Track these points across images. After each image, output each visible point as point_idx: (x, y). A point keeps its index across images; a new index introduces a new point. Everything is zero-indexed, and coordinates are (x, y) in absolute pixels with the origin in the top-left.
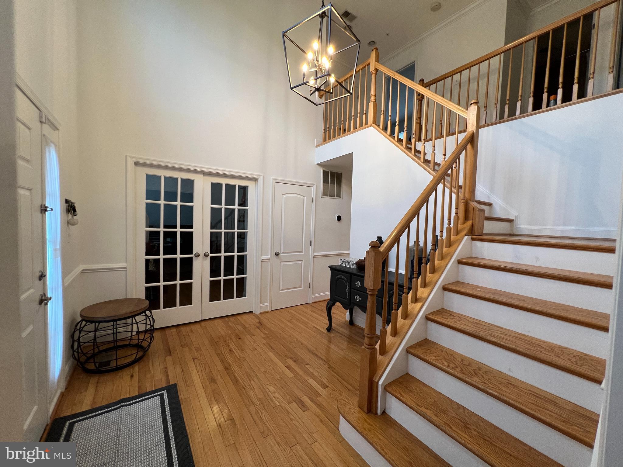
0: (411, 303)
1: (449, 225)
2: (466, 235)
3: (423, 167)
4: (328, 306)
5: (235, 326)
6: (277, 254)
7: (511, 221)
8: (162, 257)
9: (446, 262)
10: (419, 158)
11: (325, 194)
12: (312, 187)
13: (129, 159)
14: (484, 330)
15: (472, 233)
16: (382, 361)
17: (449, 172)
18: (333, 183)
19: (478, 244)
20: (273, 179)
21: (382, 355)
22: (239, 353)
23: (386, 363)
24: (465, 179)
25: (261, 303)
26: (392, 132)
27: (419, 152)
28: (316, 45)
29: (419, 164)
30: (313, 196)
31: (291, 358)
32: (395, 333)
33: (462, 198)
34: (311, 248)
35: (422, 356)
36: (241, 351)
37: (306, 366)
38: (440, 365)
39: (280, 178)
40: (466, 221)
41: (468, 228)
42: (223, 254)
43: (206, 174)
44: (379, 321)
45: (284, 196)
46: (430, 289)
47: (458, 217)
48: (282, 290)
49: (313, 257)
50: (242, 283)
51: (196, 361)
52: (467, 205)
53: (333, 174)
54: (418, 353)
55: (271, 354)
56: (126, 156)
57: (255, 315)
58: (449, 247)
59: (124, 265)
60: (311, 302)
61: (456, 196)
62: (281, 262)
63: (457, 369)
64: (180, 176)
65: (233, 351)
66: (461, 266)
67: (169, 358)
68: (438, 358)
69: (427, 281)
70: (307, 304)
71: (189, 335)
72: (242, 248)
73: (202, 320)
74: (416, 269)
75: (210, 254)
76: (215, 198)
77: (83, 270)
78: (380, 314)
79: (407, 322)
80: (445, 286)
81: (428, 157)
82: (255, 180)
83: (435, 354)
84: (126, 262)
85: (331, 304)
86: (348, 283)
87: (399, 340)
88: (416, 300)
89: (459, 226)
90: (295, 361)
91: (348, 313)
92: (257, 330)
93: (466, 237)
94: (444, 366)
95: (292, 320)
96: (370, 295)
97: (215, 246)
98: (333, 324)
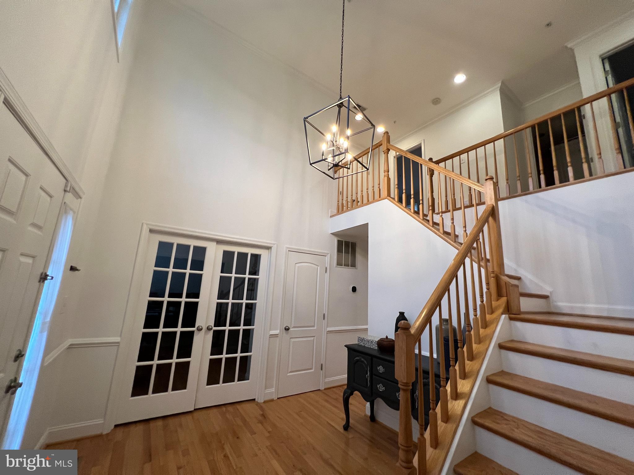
0: (450, 400)
1: (482, 302)
2: (502, 314)
4: (345, 396)
5: (233, 419)
6: (287, 329)
7: (545, 297)
8: (161, 330)
9: (486, 346)
10: (438, 230)
11: (339, 264)
12: (326, 256)
13: (145, 226)
15: (508, 311)
17: (475, 245)
18: (347, 252)
19: (519, 324)
20: (287, 248)
22: (236, 460)
24: (492, 252)
25: (265, 388)
26: (408, 204)
27: (438, 224)
28: (335, 128)
29: (439, 236)
30: (327, 265)
32: (436, 443)
33: (492, 272)
34: (325, 323)
36: (238, 457)
39: (294, 247)
40: (499, 297)
41: (504, 306)
42: (227, 328)
43: (219, 242)
44: (415, 426)
45: (297, 265)
46: (472, 381)
47: (490, 293)
48: (291, 372)
49: (326, 332)
50: (245, 361)
52: (497, 279)
53: (347, 244)
55: (275, 463)
56: (143, 224)
57: (258, 404)
58: (485, 328)
59: (117, 339)
60: (323, 389)
61: (485, 270)
62: (291, 338)
64: (193, 243)
65: (228, 456)
66: (504, 352)
67: (148, 466)
69: (466, 370)
70: (318, 392)
71: (176, 432)
72: (249, 321)
73: (195, 410)
74: (453, 355)
75: (214, 327)
76: (226, 267)
77: (71, 345)
78: (416, 418)
79: (450, 426)
80: (490, 378)
81: (448, 229)
82: (268, 248)
84: (121, 336)
85: (349, 394)
86: (369, 368)
87: (444, 454)
88: (456, 396)
89: (493, 302)
91: (368, 404)
92: (260, 425)
93: (503, 316)
95: (301, 412)
96: (403, 390)
97: (220, 319)
98: (351, 421)
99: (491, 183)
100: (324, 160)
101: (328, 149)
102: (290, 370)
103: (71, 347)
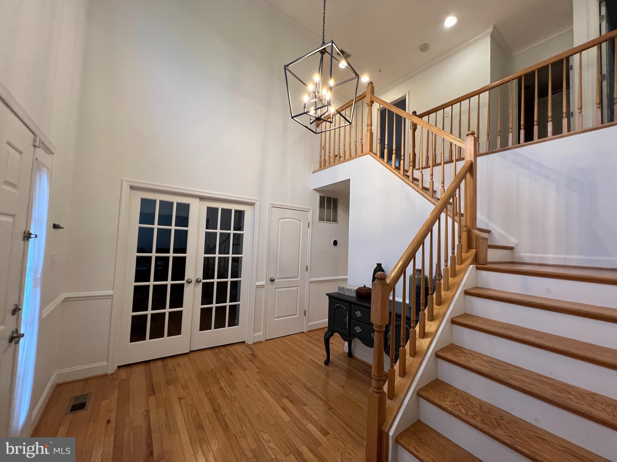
0: (418, 338)
1: (453, 253)
2: (470, 264)
3: (422, 195)
4: (326, 337)
5: (226, 359)
6: (272, 280)
7: (511, 248)
8: (152, 283)
9: (453, 294)
10: (418, 186)
11: (321, 219)
12: (308, 212)
13: (125, 183)
14: (502, 372)
15: (476, 262)
16: (392, 406)
17: (451, 201)
18: (329, 207)
19: (484, 273)
20: (271, 204)
21: (391, 400)
22: (231, 391)
23: (396, 409)
24: (466, 207)
25: (254, 332)
26: (390, 159)
27: (417, 180)
28: (317, 77)
29: (418, 192)
30: (310, 220)
31: (287, 397)
32: (403, 373)
33: (465, 226)
34: (307, 274)
35: (436, 401)
36: (232, 389)
37: (303, 407)
38: (456, 413)
39: (277, 203)
40: (469, 249)
41: (472, 257)
42: (216, 280)
43: (202, 198)
44: (387, 359)
45: (281, 221)
46: (438, 322)
47: (461, 245)
48: (277, 318)
49: (309, 282)
50: (234, 310)
51: (183, 401)
52: (469, 233)
53: (329, 199)
54: (431, 397)
55: (265, 393)
56: (122, 180)
57: (248, 346)
58: (454, 277)
59: (110, 292)
60: (307, 331)
61: (458, 225)
62: (276, 288)
63: (477, 418)
64: (176, 200)
65: (223, 389)
66: (468, 297)
67: (152, 399)
68: (454, 404)
69: (434, 313)
70: (303, 333)
71: (175, 370)
72: (236, 273)
73: (191, 352)
74: (423, 301)
75: (203, 279)
76: (210, 222)
77: (66, 298)
78: (388, 354)
79: (417, 360)
80: (454, 319)
81: (427, 185)
82: (252, 204)
83: (449, 398)
84: (113, 289)
85: (329, 335)
86: (347, 313)
87: (409, 381)
88: (424, 335)
89: (463, 254)
90: (291, 401)
91: (346, 343)
92: (250, 363)
93: (471, 266)
94: (462, 414)
95: (287, 351)
96: (378, 331)
97: (208, 272)
98: (331, 357)
99: (472, 139)
100: (306, 113)
101: (310, 101)
102: (276, 316)
103: (66, 300)
